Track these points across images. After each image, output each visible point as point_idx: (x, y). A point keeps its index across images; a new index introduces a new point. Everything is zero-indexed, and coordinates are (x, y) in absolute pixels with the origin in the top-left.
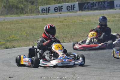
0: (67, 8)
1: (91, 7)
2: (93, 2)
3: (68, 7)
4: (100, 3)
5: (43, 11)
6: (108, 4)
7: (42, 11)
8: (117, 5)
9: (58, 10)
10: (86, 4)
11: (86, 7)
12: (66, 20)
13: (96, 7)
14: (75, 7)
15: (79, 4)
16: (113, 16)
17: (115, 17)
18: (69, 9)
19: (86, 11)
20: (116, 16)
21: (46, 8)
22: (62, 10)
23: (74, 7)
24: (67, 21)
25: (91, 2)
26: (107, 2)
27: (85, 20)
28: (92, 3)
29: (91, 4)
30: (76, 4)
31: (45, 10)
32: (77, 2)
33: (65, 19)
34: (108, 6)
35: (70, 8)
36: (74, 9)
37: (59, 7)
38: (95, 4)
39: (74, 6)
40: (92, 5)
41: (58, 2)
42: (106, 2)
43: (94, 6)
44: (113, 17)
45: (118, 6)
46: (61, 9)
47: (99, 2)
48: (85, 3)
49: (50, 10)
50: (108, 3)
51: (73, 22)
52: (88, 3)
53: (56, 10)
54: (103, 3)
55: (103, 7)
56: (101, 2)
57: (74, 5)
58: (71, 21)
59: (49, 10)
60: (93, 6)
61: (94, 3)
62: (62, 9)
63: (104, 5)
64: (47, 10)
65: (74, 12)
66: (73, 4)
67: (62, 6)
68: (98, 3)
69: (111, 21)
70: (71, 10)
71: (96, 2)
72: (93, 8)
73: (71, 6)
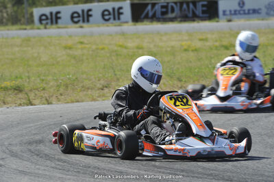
0: (103, 15)
2: (168, 3)
3: (106, 13)
4: (185, 6)
5: (44, 20)
6: (205, 9)
7: (41, 20)
8: (224, 12)
9: (81, 19)
10: (149, 7)
11: (150, 14)
12: (82, 43)
14: (122, 13)
15: (133, 6)
16: (204, 37)
17: (206, 40)
18: (107, 17)
19: (145, 22)
20: (209, 36)
21: (51, 13)
22: (91, 19)
23: (120, 14)
24: (83, 46)
25: (163, 1)
26: (201, 3)
27: (130, 45)
28: (165, 4)
29: (162, 7)
31: (47, 19)
32: (128, 2)
33: (82, 40)
34: (203, 12)
35: (110, 14)
36: (119, 19)
37: (83, 11)
38: (172, 6)
39: (121, 11)
40: (164, 10)
42: (197, 4)
43: (170, 11)
44: (201, 40)
45: (228, 13)
46: (89, 16)
47: (181, 4)
48: (147, 4)
49: (60, 18)
50: (203, 6)
52: (154, 5)
53: (75, 20)
54: (191, 6)
56: (188, 3)
57: (121, 8)
58: (94, 47)
59: (57, 18)
60: (166, 13)
61: (170, 4)
62: (91, 16)
63: (193, 10)
65: (115, 26)
66: (117, 5)
67: (90, 10)
68: (178, 4)
69: (192, 51)
70: (112, 20)
71: (176, 3)
72: (165, 16)
73: (114, 9)
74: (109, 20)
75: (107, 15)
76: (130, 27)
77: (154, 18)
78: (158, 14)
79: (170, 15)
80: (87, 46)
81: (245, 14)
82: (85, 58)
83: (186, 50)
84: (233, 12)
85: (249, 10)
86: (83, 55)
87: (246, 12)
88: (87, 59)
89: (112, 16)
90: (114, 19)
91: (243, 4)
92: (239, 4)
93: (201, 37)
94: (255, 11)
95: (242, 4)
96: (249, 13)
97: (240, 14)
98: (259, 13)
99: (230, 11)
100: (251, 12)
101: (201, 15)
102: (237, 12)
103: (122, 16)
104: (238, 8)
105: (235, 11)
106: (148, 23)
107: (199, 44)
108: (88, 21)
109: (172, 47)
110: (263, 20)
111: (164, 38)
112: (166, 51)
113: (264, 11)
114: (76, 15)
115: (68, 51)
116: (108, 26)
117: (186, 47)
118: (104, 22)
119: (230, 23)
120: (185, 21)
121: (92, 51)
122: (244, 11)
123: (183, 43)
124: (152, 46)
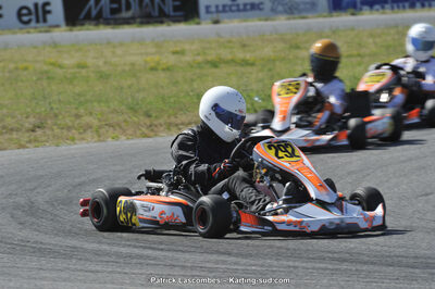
0: (19, 15)
1: (114, 11)
3: (25, 11)
8: (207, 7)
10: (92, 1)
11: (94, 13)
13: (130, 14)
14: (49, 12)
16: (178, 49)
17: (182, 53)
18: (25, 19)
19: (86, 27)
20: (187, 47)
23: (46, 12)
27: (67, 61)
34: (176, 9)
35: (30, 13)
36: (45, 20)
39: (48, 8)
40: (116, 6)
43: (124, 7)
44: (175, 53)
45: (213, 9)
51: (17, 69)
55: (156, 14)
57: (48, 4)
60: (119, 10)
62: (1, 16)
63: (159, 6)
65: (41, 32)
69: (163, 70)
70: (33, 24)
72: (117, 16)
73: (36, 5)
74: (29, 22)
75: (25, 15)
76: (64, 34)
77: (99, 19)
78: (106, 13)
79: (125, 14)
81: (239, 10)
83: (152, 69)
84: (221, 8)
85: (245, 5)
87: (241, 7)
89: (33, 17)
90: (38, 21)
93: (175, 49)
94: (255, 7)
96: (245, 10)
97: (231, 11)
98: (261, 9)
99: (217, 7)
100: (248, 7)
101: (172, 13)
102: (227, 9)
103: (49, 17)
104: (230, 3)
105: (224, 6)
106: (91, 27)
107: (172, 60)
109: (133, 64)
110: (266, 20)
111: (119, 51)
112: (124, 71)
113: (268, 5)
116: (29, 32)
117: (153, 65)
118: (21, 25)
119: (217, 26)
120: (148, 23)
121: (9, 72)
122: (238, 5)
123: (149, 59)
124: (101, 63)
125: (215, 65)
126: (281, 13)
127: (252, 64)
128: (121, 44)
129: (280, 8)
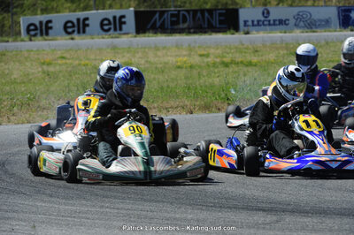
0: (102, 25)
1: (173, 23)
2: (179, 11)
4: (199, 14)
5: (32, 30)
6: (222, 18)
7: (28, 31)
8: (245, 22)
10: (157, 15)
11: (158, 24)
12: (63, 58)
13: (186, 25)
14: (124, 23)
15: (137, 14)
16: (205, 53)
18: (106, 27)
20: (212, 51)
21: (41, 23)
22: (87, 29)
23: (122, 23)
24: (64, 61)
25: (172, 9)
26: (218, 12)
28: (176, 12)
29: (172, 15)
30: (129, 14)
31: (36, 29)
32: (132, 9)
33: (64, 55)
34: (221, 22)
35: (110, 24)
36: (121, 29)
37: (78, 20)
38: (184, 15)
39: (124, 20)
40: (175, 19)
41: (82, 5)
42: (214, 12)
43: (181, 21)
44: (201, 55)
45: (250, 23)
46: (86, 25)
47: (195, 12)
48: (155, 12)
49: (51, 28)
50: (220, 15)
52: (162, 13)
53: (70, 30)
54: (206, 14)
55: (206, 26)
56: (203, 11)
57: (123, 17)
58: (76, 63)
59: (48, 28)
60: (177, 23)
61: (181, 13)
62: (88, 25)
63: (208, 20)
64: (44, 27)
66: (118, 12)
67: (87, 19)
68: (191, 13)
70: (112, 31)
71: (188, 11)
72: (176, 27)
73: (115, 17)
74: (109, 30)
75: (106, 25)
77: (163, 29)
78: (168, 24)
79: (181, 26)
80: (68, 61)
81: (270, 25)
82: (61, 75)
83: (179, 67)
84: (256, 23)
85: (274, 21)
86: (60, 71)
87: (272, 22)
88: (63, 76)
89: (112, 26)
90: (115, 30)
91: (268, 13)
92: (263, 13)
93: (203, 52)
94: (282, 22)
95: (266, 13)
96: (274, 24)
97: (264, 25)
98: (287, 25)
99: (253, 21)
100: (277, 22)
101: (218, 26)
102: (261, 23)
103: (124, 26)
104: (263, 19)
105: (258, 21)
106: (151, 35)
107: (196, 60)
108: (84, 32)
109: (166, 63)
111: (159, 53)
112: (156, 68)
113: (292, 22)
114: (69, 25)
115: (45, 67)
117: (179, 64)
120: (195, 33)
121: (73, 67)
122: (269, 21)
123: (179, 59)
124: (143, 62)
125: (226, 65)
126: (300, 27)
127: (255, 65)
128: (164, 48)
129: (302, 24)
